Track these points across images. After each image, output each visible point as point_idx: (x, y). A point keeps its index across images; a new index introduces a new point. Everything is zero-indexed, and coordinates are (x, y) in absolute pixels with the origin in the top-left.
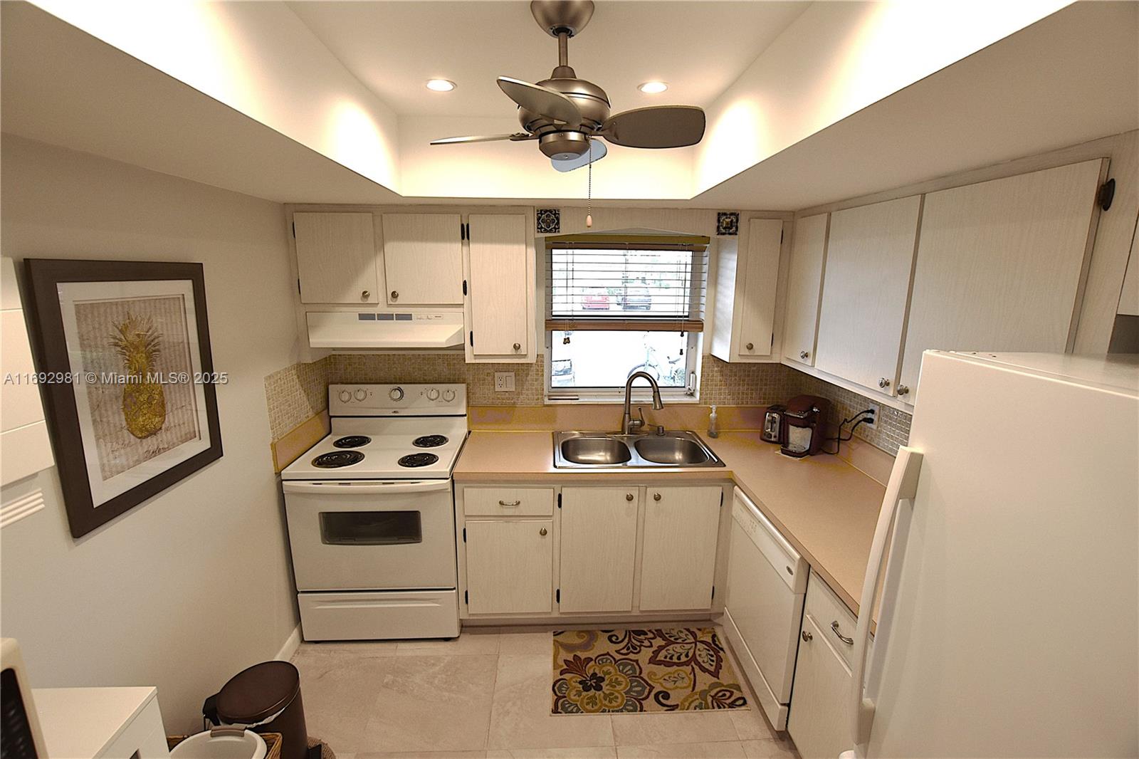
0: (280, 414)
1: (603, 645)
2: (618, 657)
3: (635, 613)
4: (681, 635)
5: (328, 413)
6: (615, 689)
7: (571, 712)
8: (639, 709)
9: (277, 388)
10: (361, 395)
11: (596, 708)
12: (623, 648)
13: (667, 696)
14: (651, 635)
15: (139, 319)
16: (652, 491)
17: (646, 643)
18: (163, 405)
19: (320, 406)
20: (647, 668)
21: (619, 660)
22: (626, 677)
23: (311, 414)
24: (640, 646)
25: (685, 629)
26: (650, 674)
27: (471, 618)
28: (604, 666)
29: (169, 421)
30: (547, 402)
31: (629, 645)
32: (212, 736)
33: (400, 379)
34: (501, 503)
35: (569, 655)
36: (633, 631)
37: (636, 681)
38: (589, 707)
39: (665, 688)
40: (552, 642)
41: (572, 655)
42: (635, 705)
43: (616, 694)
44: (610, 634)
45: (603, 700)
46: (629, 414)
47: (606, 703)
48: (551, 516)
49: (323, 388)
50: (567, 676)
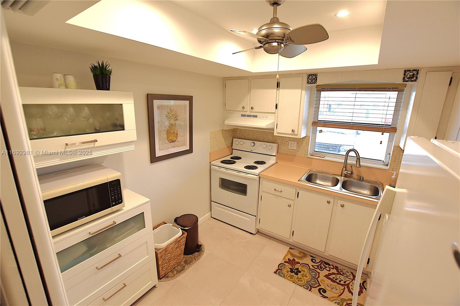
0: (214, 144)
1: (307, 260)
2: (311, 267)
3: (326, 254)
4: (347, 273)
5: (232, 147)
6: (303, 278)
7: (281, 276)
8: (309, 289)
9: (214, 136)
10: (242, 143)
11: (291, 279)
12: (316, 266)
13: (325, 291)
14: (332, 267)
15: (173, 110)
16: (341, 202)
17: (328, 269)
18: (177, 134)
19: (230, 145)
20: (322, 277)
21: (311, 269)
22: (311, 276)
23: (225, 147)
24: (324, 269)
25: (351, 272)
26: (322, 280)
27: (260, 229)
28: (304, 268)
29: (178, 139)
30: (309, 156)
31: (320, 266)
32: (173, 226)
33: (256, 139)
34: (275, 190)
35: (291, 257)
36: (324, 262)
37: (314, 280)
38: (289, 278)
39: (326, 288)
40: (287, 250)
41: (293, 258)
42: (309, 287)
43: (303, 280)
44: (313, 258)
45: (296, 278)
46: (346, 167)
47: (297, 280)
48: (294, 200)
49: (231, 139)
50: (286, 264)
